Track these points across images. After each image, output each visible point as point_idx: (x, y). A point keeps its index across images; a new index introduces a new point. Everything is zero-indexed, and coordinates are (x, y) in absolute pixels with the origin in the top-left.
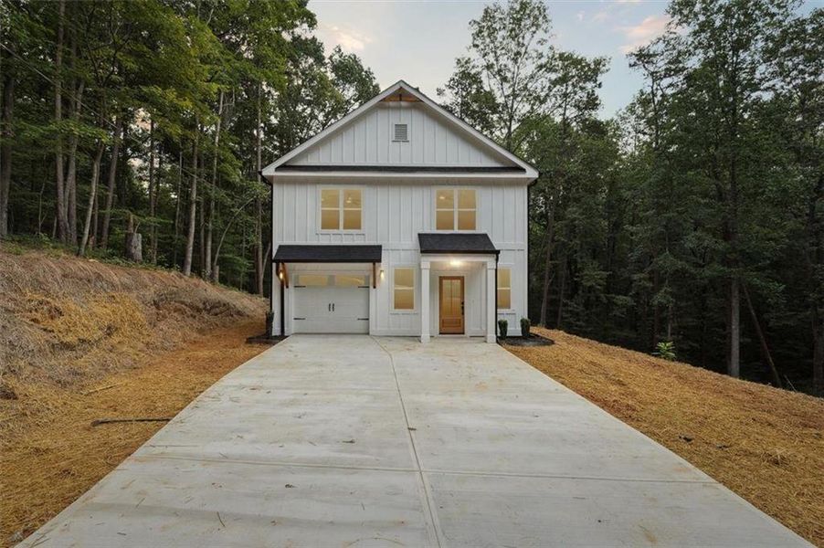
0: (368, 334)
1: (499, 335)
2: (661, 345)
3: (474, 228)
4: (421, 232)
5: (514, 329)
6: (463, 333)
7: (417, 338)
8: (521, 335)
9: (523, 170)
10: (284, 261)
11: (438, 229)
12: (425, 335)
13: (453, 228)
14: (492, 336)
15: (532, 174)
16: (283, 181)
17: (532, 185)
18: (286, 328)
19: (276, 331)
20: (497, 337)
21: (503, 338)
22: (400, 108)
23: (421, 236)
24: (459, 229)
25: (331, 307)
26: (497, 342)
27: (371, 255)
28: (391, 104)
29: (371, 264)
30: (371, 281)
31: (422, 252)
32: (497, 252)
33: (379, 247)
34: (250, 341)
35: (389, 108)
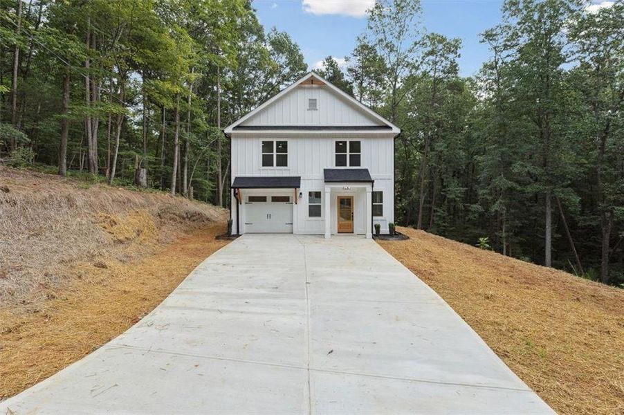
0: (292, 233)
1: (374, 233)
2: (481, 239)
3: (359, 165)
4: (326, 168)
5: (385, 230)
6: (353, 233)
7: (322, 235)
8: (389, 233)
9: (391, 128)
10: (238, 188)
11: (337, 165)
12: (328, 234)
13: (346, 165)
14: (369, 234)
15: (396, 130)
16: (238, 136)
17: (397, 137)
18: (240, 230)
19: (234, 231)
20: (373, 235)
21: (377, 235)
22: (312, 88)
23: (325, 171)
24: (350, 165)
25: (269, 216)
26: (373, 238)
27: (294, 182)
28: (306, 86)
29: (294, 189)
30: (294, 200)
31: (325, 182)
32: (373, 182)
33: (299, 178)
34: (217, 238)
35: (305, 88)
